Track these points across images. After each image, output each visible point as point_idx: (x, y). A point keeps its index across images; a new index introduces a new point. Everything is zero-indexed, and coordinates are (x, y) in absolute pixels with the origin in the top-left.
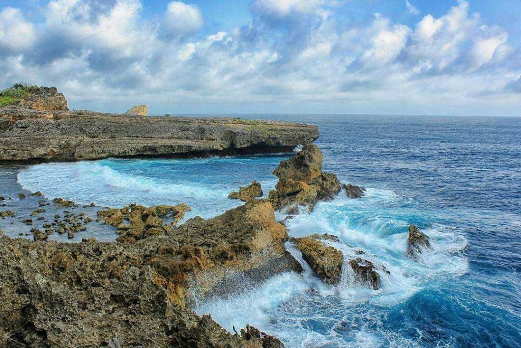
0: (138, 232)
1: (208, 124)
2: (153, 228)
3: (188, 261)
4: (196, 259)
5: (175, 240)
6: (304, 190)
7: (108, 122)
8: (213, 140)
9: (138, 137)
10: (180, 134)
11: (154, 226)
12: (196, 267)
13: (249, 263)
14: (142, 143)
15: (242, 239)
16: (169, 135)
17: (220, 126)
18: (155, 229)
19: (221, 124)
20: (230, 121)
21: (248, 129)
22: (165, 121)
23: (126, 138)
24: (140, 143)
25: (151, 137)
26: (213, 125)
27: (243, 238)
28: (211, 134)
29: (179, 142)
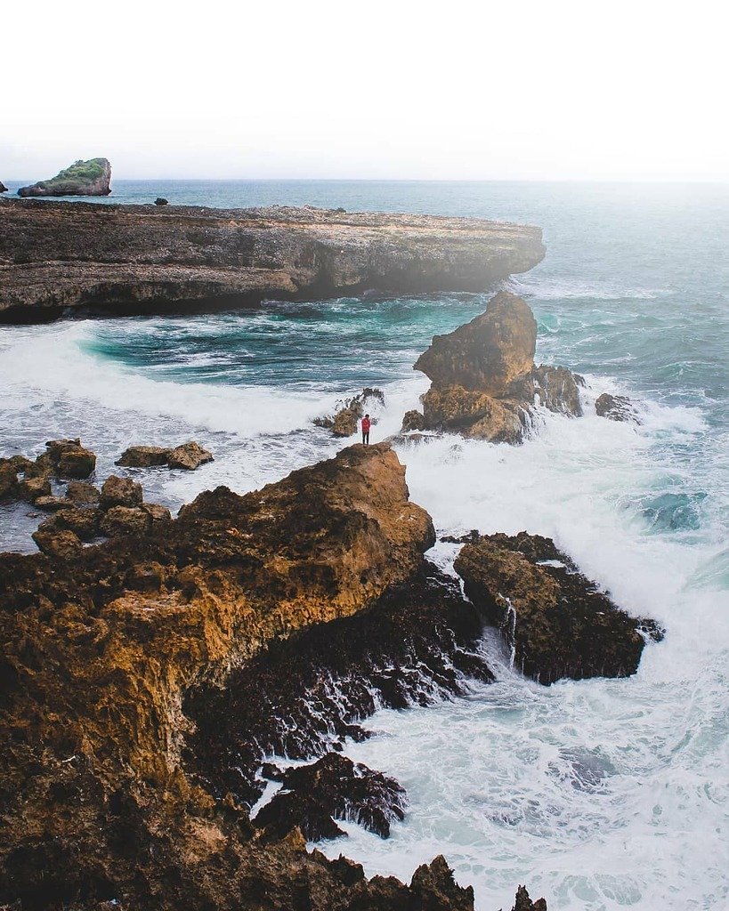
0: (83, 517)
1: (262, 226)
2: (119, 508)
3: (195, 605)
4: (213, 600)
5: (167, 550)
6: (490, 416)
7: (12, 221)
8: (272, 266)
9: (86, 259)
10: (192, 252)
11: (122, 503)
12: (212, 619)
13: (333, 605)
14: (97, 277)
15: (321, 550)
16: (164, 253)
17: (293, 230)
18: (124, 509)
19: (295, 226)
20: (318, 218)
21: (362, 237)
22: (154, 219)
23: (55, 262)
24: (91, 274)
25: (119, 261)
26: (275, 228)
27: (322, 547)
28: (269, 253)
29: (188, 271)
